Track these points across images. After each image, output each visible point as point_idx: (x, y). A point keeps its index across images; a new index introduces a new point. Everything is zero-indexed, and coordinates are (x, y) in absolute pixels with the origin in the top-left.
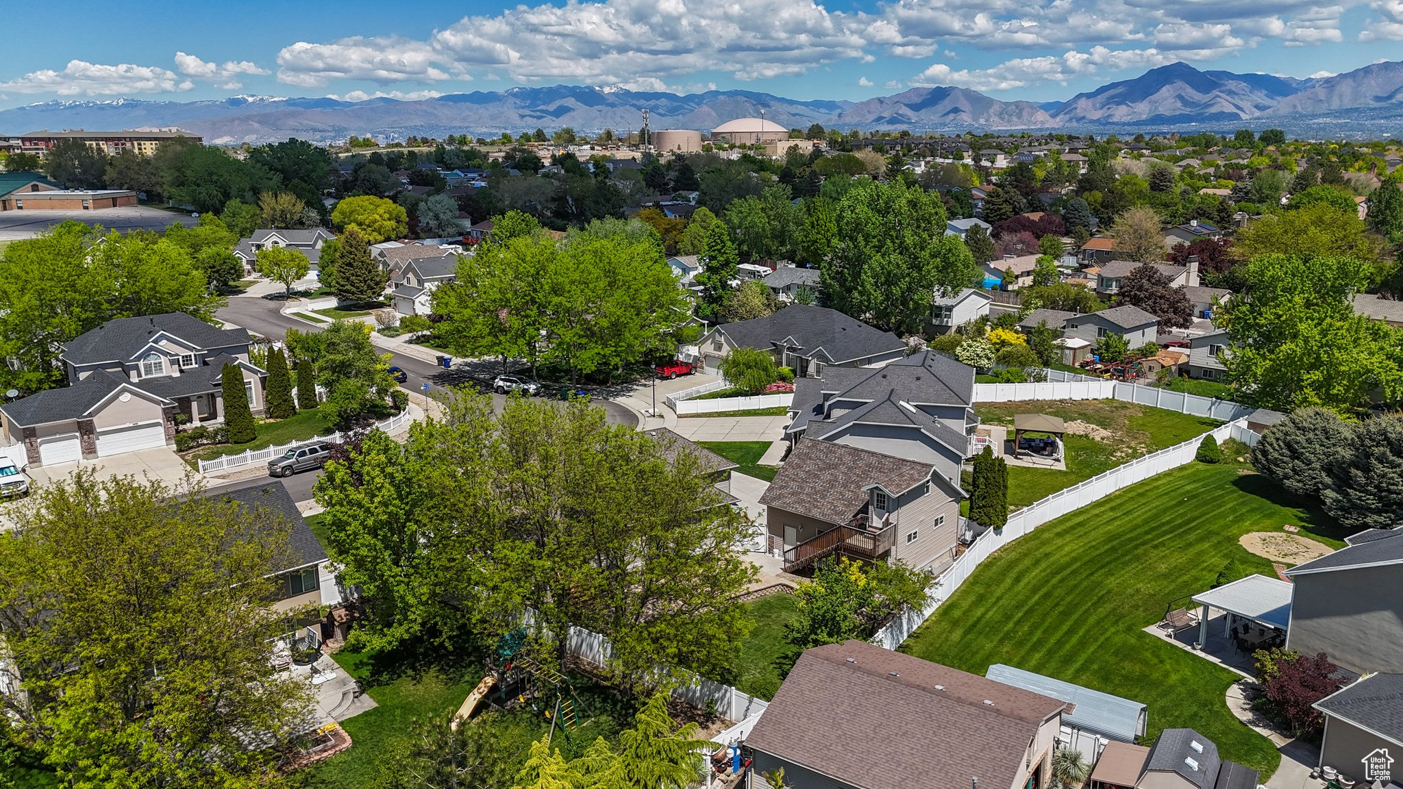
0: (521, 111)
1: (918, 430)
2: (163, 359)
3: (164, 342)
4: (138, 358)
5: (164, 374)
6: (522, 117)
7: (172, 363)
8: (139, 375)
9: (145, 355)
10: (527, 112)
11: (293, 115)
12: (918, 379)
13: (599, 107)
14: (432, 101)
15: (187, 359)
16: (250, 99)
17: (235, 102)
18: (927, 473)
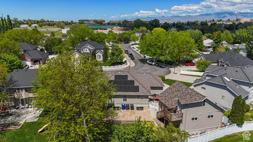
0: (215, 17)
1: (226, 87)
2: (87, 49)
3: (88, 46)
4: (83, 48)
5: (87, 52)
6: (216, 18)
7: (89, 50)
8: (83, 51)
9: (84, 48)
10: (217, 17)
11: (172, 19)
12: (237, 71)
13: (233, 16)
14: (197, 16)
15: (92, 50)
16: (166, 16)
17: (163, 17)
18: (203, 99)
